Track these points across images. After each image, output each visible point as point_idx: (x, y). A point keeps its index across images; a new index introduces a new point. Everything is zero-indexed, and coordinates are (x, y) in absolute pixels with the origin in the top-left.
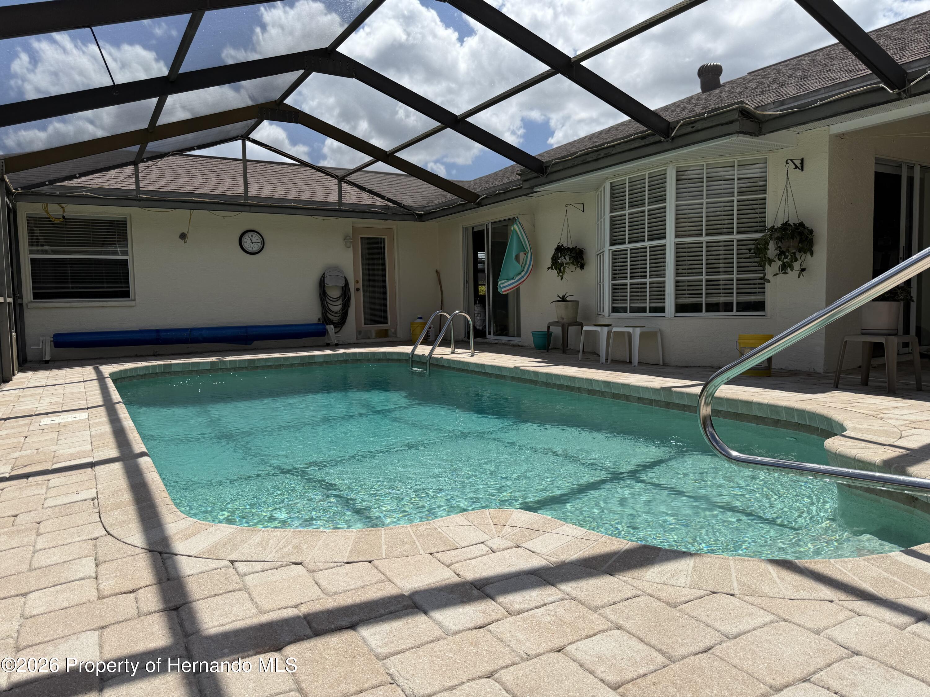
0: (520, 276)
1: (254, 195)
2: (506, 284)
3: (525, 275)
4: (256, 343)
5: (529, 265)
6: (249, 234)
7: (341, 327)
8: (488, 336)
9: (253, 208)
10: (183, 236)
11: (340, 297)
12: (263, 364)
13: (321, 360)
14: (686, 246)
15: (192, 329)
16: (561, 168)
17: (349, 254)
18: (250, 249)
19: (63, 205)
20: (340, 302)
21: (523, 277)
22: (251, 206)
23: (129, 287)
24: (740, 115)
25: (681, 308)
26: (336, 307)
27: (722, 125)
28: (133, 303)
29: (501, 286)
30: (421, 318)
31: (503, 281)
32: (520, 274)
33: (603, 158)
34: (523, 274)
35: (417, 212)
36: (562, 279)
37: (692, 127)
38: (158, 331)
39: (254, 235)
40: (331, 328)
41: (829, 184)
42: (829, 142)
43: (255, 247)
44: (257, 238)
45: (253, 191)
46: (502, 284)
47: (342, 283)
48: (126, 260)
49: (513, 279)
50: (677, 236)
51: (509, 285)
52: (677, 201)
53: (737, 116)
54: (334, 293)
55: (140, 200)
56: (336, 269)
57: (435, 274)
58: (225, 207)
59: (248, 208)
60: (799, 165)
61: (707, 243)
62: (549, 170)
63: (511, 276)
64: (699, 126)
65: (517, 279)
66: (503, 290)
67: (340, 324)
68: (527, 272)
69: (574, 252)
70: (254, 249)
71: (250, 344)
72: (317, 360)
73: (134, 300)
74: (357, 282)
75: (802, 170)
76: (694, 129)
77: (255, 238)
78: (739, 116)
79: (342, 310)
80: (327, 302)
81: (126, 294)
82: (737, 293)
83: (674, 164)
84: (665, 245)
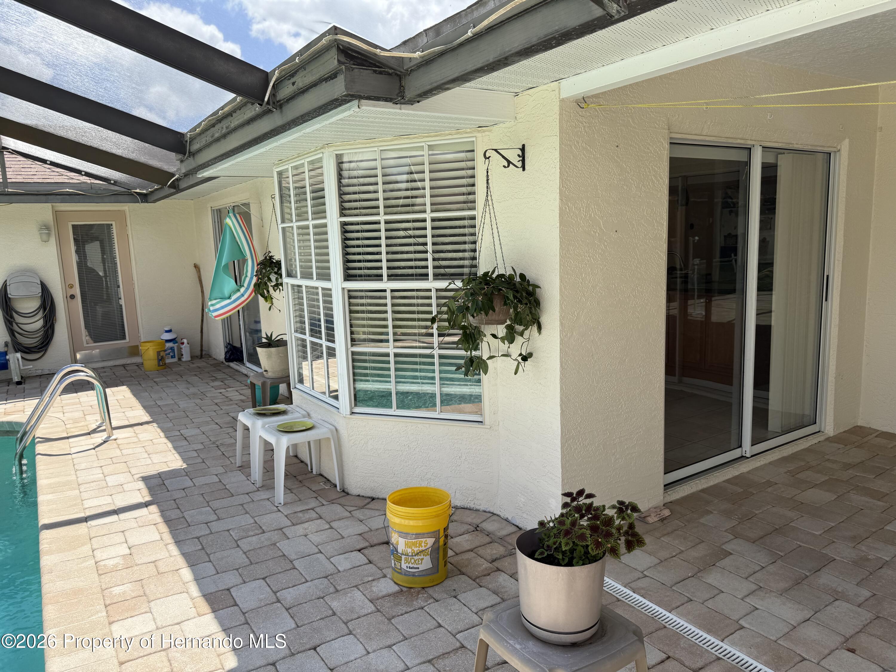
0: (238, 294)
2: (218, 306)
3: (245, 292)
5: (251, 278)
7: (45, 351)
8: (245, 361)
11: (37, 310)
16: (200, 145)
17: (51, 250)
20: (39, 316)
21: (243, 295)
24: (343, 59)
26: (33, 325)
29: (211, 308)
30: (170, 331)
31: (214, 302)
32: (239, 290)
34: (242, 290)
35: (138, 191)
36: (270, 309)
37: (293, 84)
40: (16, 357)
41: (561, 199)
42: (561, 114)
46: (212, 305)
47: (38, 291)
49: (229, 298)
50: (348, 277)
51: (223, 307)
53: (336, 62)
54: (27, 306)
56: (25, 273)
60: (515, 160)
61: (392, 291)
62: (193, 148)
63: (227, 294)
65: (234, 298)
66: (214, 314)
67: (39, 348)
68: (247, 288)
74: (70, 287)
75: (524, 169)
76: (296, 87)
78: (340, 62)
79: (44, 328)
80: (16, 322)
82: (441, 379)
83: (331, 149)
84: (330, 290)
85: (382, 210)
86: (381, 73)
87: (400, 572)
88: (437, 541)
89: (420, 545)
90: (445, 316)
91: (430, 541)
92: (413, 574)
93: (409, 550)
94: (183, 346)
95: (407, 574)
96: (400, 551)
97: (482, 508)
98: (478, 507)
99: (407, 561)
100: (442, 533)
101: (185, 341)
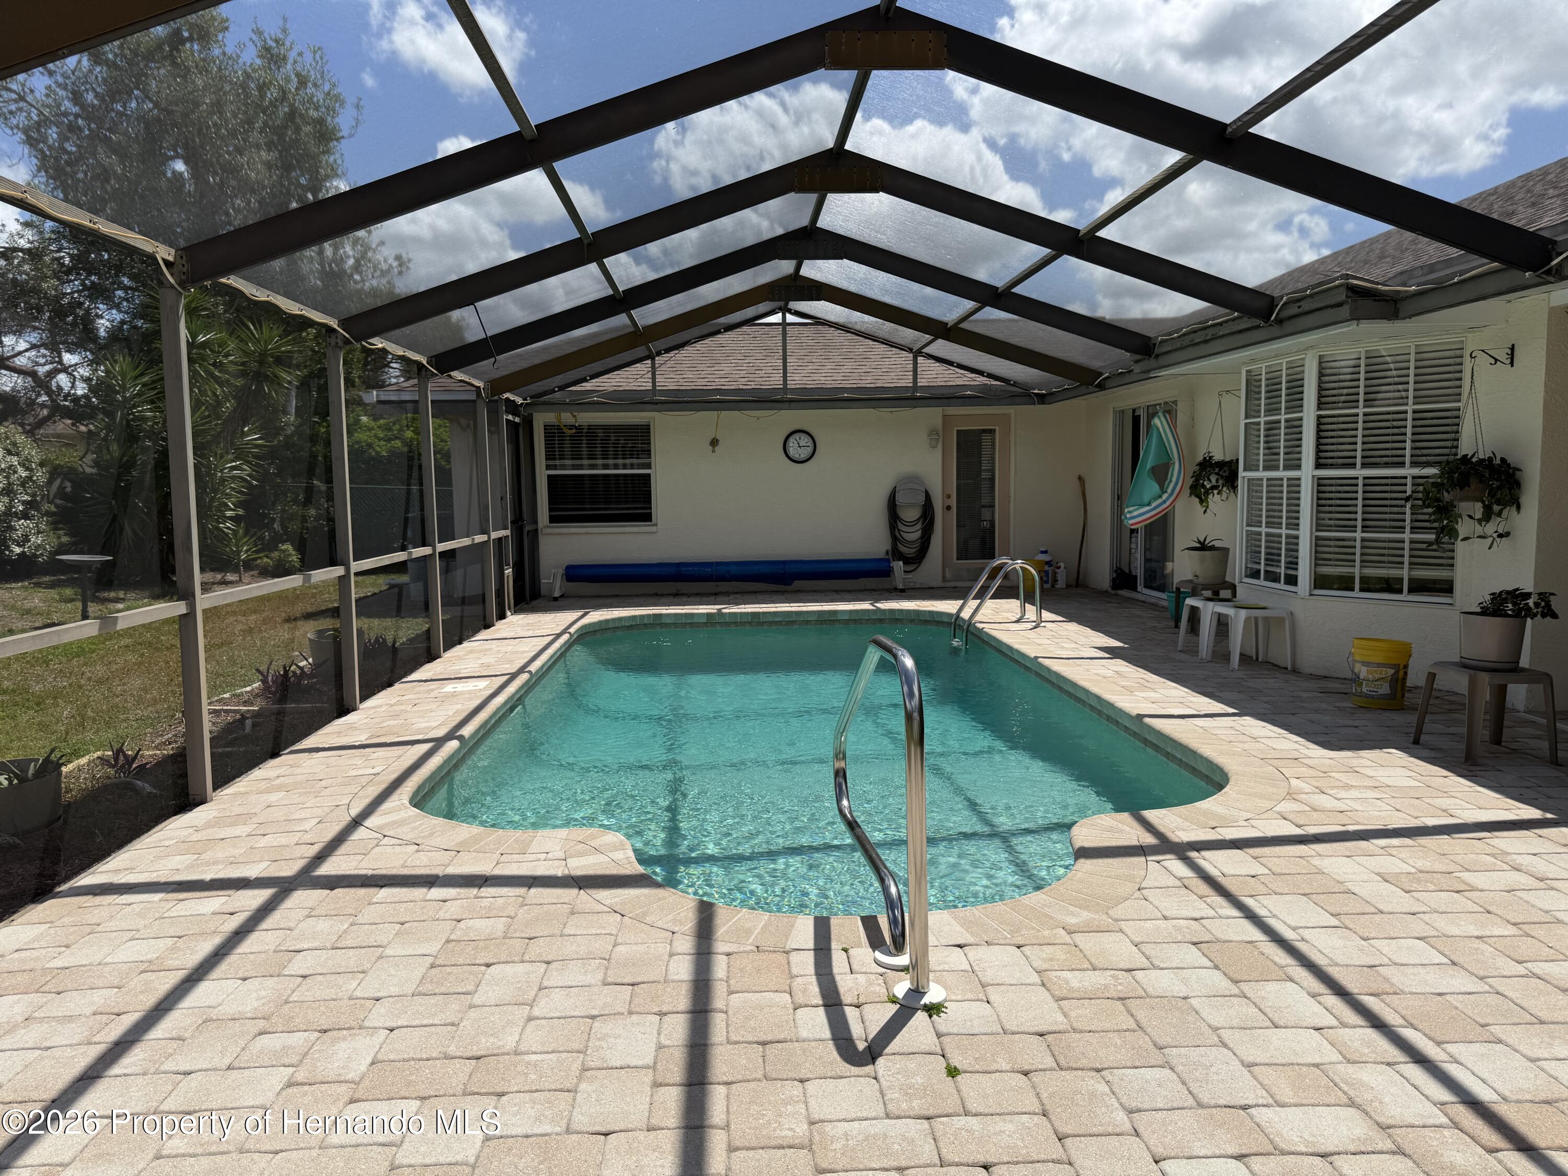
0: (1160, 501)
1: (798, 386)
2: (1135, 513)
3: (1168, 499)
4: (798, 584)
5: (1177, 483)
6: (797, 436)
7: (920, 563)
8: (1139, 588)
9: (793, 404)
10: (714, 443)
11: (918, 519)
12: (770, 619)
13: (847, 617)
14: (1333, 482)
15: (718, 564)
16: (1169, 348)
17: (936, 457)
18: (797, 456)
19: (576, 414)
20: (919, 526)
21: (1164, 502)
22: (791, 401)
23: (650, 508)
24: (1350, 294)
25: (1321, 582)
26: (913, 535)
27: (1332, 306)
28: (654, 529)
29: (1128, 516)
30: (1045, 552)
31: (1131, 509)
32: (1160, 497)
33: (1212, 339)
34: (1165, 496)
35: (1036, 391)
36: (1205, 512)
37: (1299, 307)
38: (679, 565)
39: (803, 436)
40: (898, 566)
41: (1546, 392)
42: (1549, 320)
43: (804, 453)
44: (806, 440)
45: (797, 380)
46: (1130, 512)
47: (922, 498)
48: (649, 475)
49: (1149, 504)
50: (1318, 466)
51: (1140, 515)
52: (1319, 409)
53: (1344, 297)
54: (910, 514)
55: (656, 404)
56: (913, 480)
57: (1078, 481)
58: (758, 404)
59: (787, 405)
60: (1504, 358)
61: (1365, 478)
62: (1157, 351)
63: (1146, 500)
64: (1306, 306)
65: (1153, 505)
66: (1131, 522)
67: (917, 558)
68: (1171, 495)
69: (1225, 468)
70: (802, 456)
71: (790, 584)
72: (839, 617)
73: (656, 525)
74: (949, 497)
75: (1512, 366)
76: (1301, 310)
77: (805, 440)
78: (1347, 296)
79: (922, 538)
80: (899, 530)
81: (646, 517)
82: (1410, 564)
83: (1315, 351)
84: (1299, 479)
85: (1361, 403)
86: (1380, 300)
87: (1361, 695)
88: (1397, 672)
89: (1381, 673)
90: (1420, 495)
91: (1391, 672)
92: (1372, 697)
93: (1370, 676)
94: (1057, 571)
95: (1367, 696)
96: (1362, 677)
97: (1445, 688)
98: (1441, 688)
99: (1367, 685)
100: (1402, 667)
101: (1062, 565)
